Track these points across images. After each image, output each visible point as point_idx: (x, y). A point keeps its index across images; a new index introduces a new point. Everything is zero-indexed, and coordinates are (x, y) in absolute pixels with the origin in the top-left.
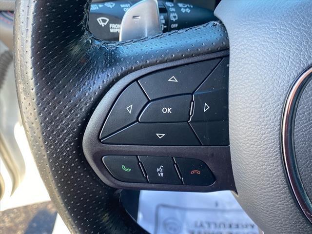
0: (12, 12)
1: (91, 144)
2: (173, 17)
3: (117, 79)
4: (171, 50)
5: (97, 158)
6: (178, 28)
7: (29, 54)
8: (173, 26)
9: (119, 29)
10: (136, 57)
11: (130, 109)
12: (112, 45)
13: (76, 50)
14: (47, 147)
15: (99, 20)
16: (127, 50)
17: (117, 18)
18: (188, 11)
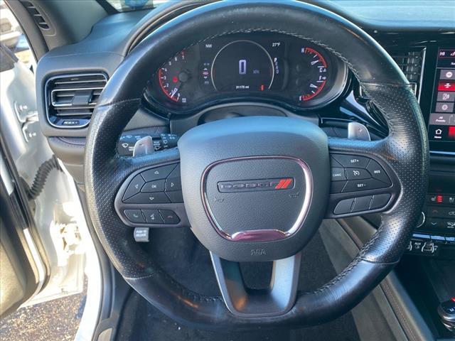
0: (85, 137)
1: (118, 201)
2: (165, 142)
3: (131, 173)
4: (156, 160)
5: (121, 210)
6: (168, 148)
7: (92, 162)
8: (165, 146)
9: (133, 149)
10: (140, 164)
11: (137, 186)
12: (129, 158)
13: (112, 161)
14: (98, 206)
15: (123, 145)
16: (135, 160)
17: (132, 144)
18: (174, 138)
